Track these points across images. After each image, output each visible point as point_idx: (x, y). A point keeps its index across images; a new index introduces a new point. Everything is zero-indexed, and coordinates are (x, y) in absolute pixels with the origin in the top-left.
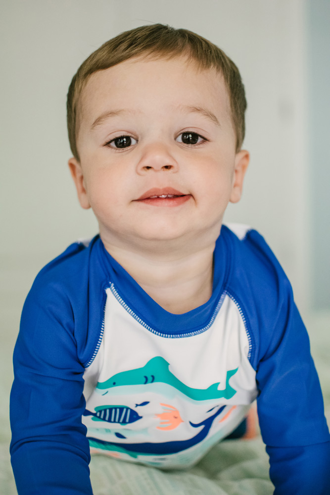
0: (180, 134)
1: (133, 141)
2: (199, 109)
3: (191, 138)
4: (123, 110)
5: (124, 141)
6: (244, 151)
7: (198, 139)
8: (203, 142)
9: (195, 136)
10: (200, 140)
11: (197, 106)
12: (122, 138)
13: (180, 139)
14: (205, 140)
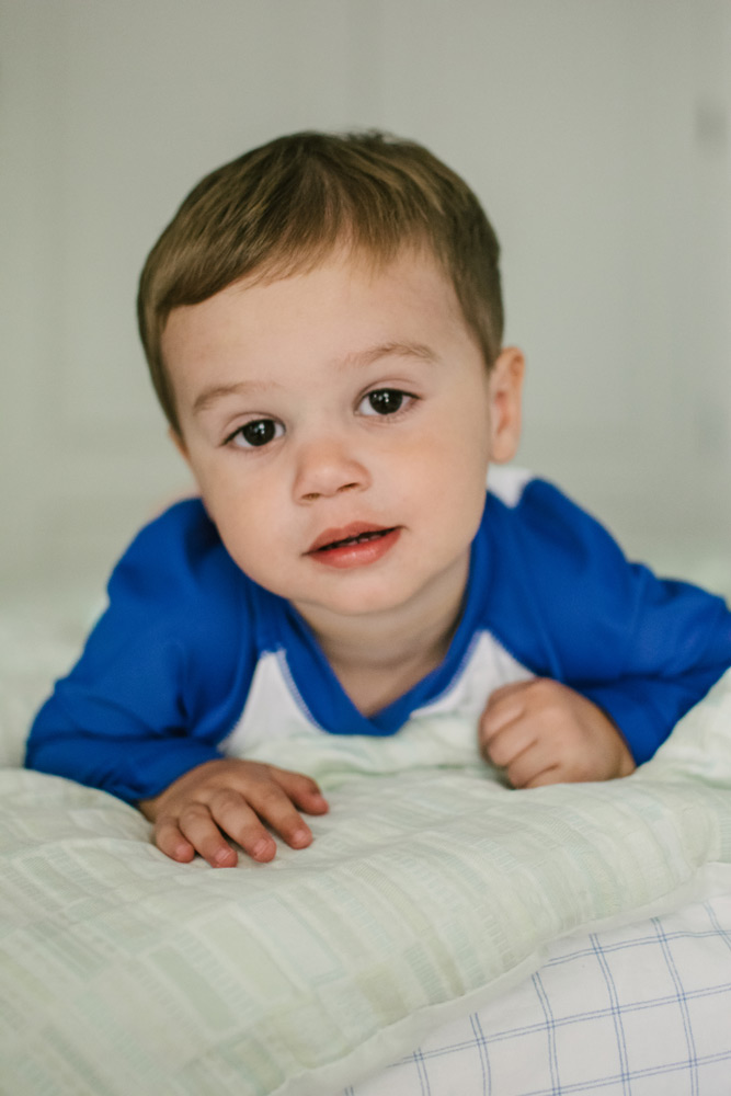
0: (364, 397)
1: (279, 430)
2: (388, 347)
3: (388, 401)
4: (242, 384)
5: (260, 431)
6: (511, 349)
7: (401, 399)
8: (411, 404)
9: (396, 396)
10: (406, 400)
11: (384, 342)
12: (255, 424)
13: (367, 407)
14: (415, 397)
